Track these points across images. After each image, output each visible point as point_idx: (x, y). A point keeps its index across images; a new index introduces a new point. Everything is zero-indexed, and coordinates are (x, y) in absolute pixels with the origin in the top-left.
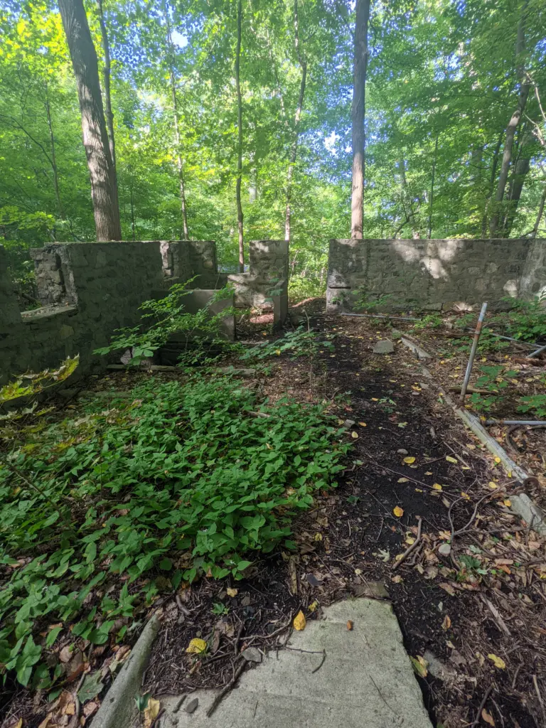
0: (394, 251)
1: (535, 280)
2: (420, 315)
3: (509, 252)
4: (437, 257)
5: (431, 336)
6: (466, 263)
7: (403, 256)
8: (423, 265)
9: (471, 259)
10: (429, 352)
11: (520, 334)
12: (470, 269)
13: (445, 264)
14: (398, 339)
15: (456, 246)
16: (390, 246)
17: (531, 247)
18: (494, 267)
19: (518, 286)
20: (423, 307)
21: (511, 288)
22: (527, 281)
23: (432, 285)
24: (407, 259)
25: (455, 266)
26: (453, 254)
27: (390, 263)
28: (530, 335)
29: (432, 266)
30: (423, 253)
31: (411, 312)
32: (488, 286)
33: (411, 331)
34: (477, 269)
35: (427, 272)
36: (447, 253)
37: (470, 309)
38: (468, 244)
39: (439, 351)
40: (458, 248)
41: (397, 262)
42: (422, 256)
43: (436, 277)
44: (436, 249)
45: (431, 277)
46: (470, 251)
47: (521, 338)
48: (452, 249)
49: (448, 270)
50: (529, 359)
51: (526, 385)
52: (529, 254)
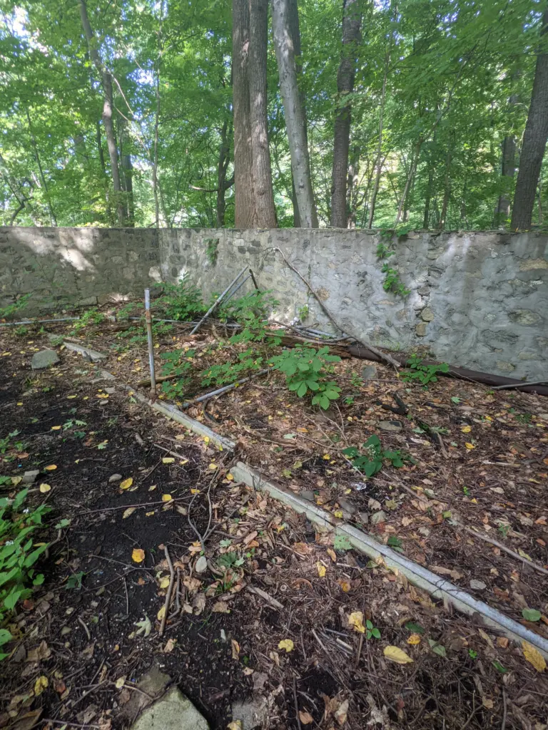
0: (18, 241)
1: (172, 266)
2: (76, 312)
3: (143, 240)
4: (74, 247)
5: (97, 333)
6: (107, 252)
7: (32, 246)
8: (60, 257)
9: (111, 248)
10: (101, 351)
11: (178, 315)
12: (114, 259)
13: (86, 255)
14: (60, 345)
15: (91, 235)
16: (9, 235)
17: (160, 236)
18: (135, 256)
19: (160, 271)
20: (77, 304)
21: (155, 274)
22: (166, 266)
23: (78, 278)
24: (38, 251)
25: (97, 256)
26: (92, 244)
27: (17, 255)
28: (186, 314)
29: (72, 257)
30: (55, 243)
31: (64, 311)
32: (135, 274)
33: (72, 333)
34: (120, 258)
35: (69, 264)
36: (85, 243)
37: (126, 299)
38: (104, 233)
39: (112, 347)
40: (94, 237)
41: (26, 255)
42: (56, 246)
43: (80, 268)
44: (70, 239)
45: (74, 269)
46: (107, 239)
47: (180, 319)
48: (88, 237)
49: (91, 261)
50: (193, 336)
51: (200, 360)
52: (160, 242)
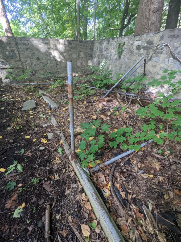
0: (33, 45)
1: (98, 60)
2: (55, 81)
4: (57, 49)
6: (70, 52)
7: (39, 48)
8: (50, 54)
12: (73, 55)
15: (64, 43)
18: (82, 55)
19: (93, 63)
21: (90, 64)
22: (95, 60)
23: (58, 64)
28: (103, 85)
38: (70, 42)
44: (55, 45)
46: (70, 46)
47: (99, 87)
52: (94, 48)
